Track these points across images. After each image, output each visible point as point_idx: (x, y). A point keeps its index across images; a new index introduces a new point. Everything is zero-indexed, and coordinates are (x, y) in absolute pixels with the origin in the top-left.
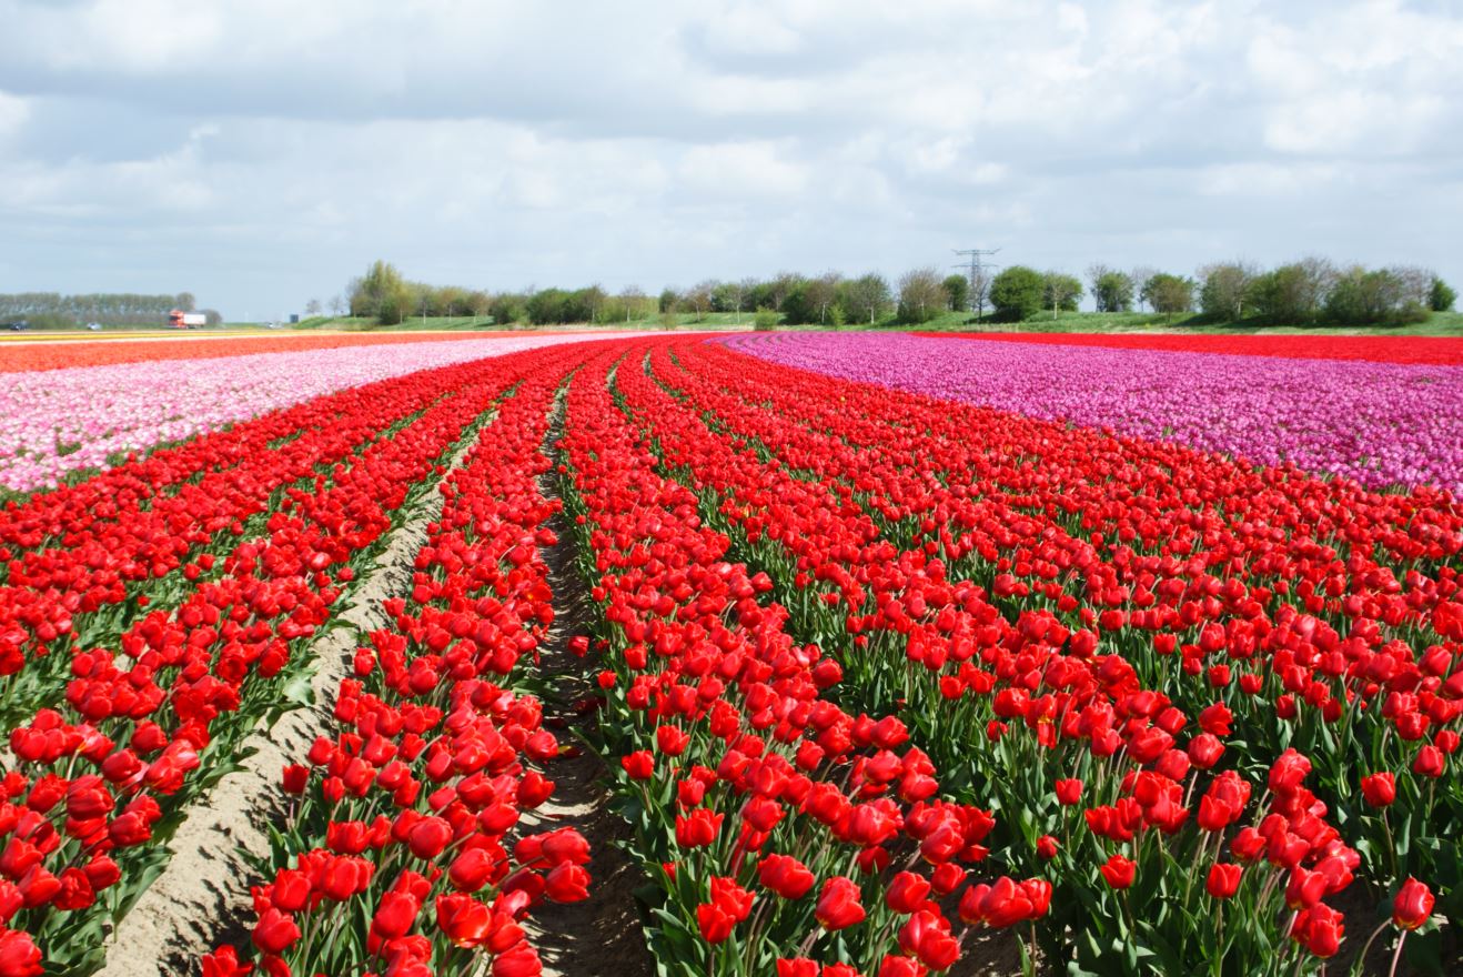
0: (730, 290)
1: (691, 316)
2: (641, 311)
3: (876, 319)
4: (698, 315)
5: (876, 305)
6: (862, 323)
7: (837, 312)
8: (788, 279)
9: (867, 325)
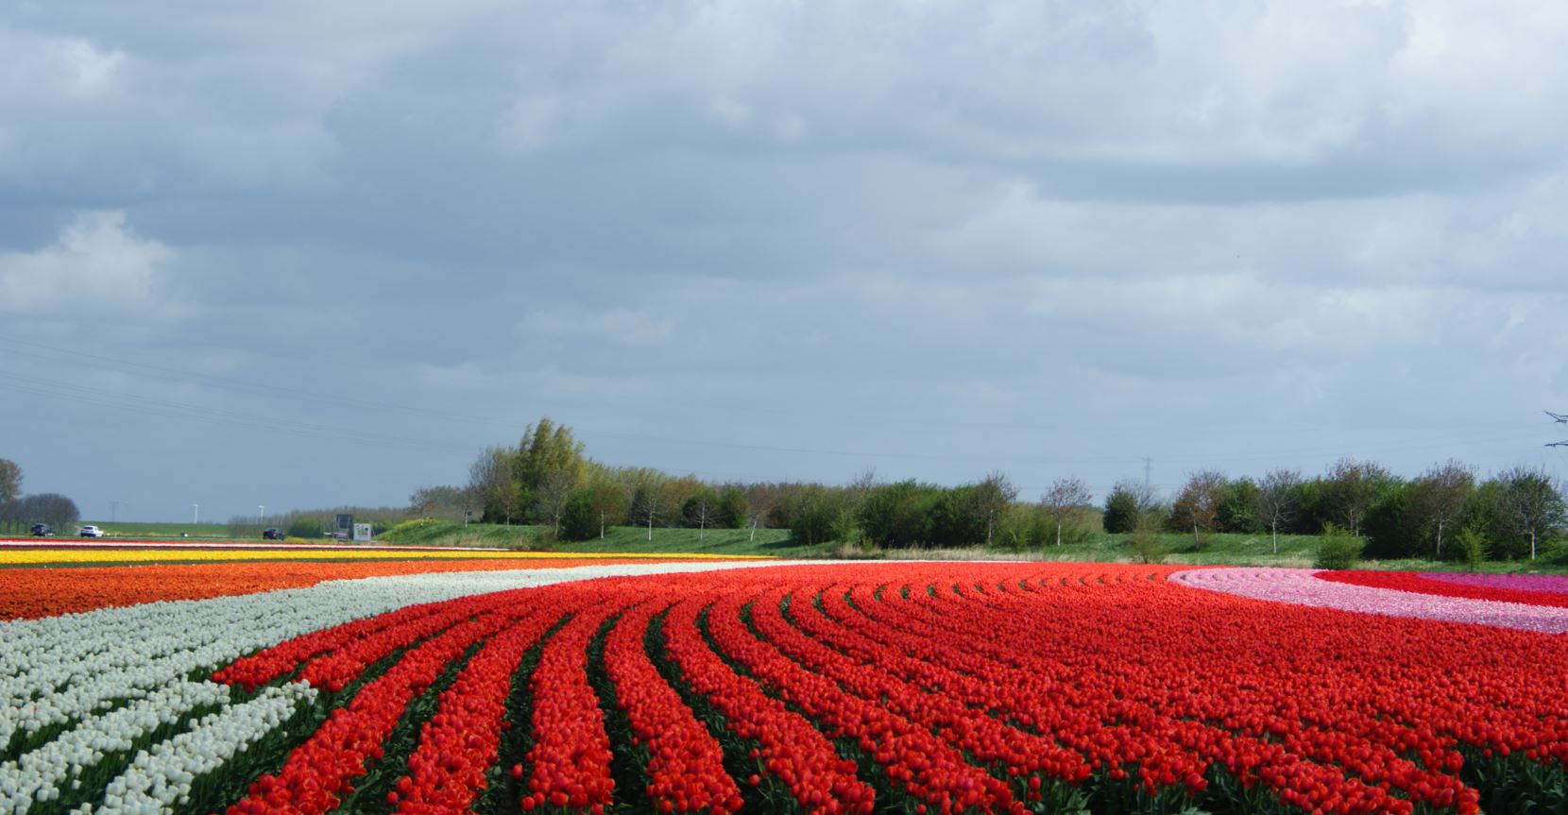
0: (1244, 492)
1: (1185, 539)
2: (1081, 529)
3: (1539, 551)
4: (1198, 536)
5: (1540, 529)
6: (1516, 558)
7: (1474, 540)
8: (1354, 473)
9: (1527, 563)
